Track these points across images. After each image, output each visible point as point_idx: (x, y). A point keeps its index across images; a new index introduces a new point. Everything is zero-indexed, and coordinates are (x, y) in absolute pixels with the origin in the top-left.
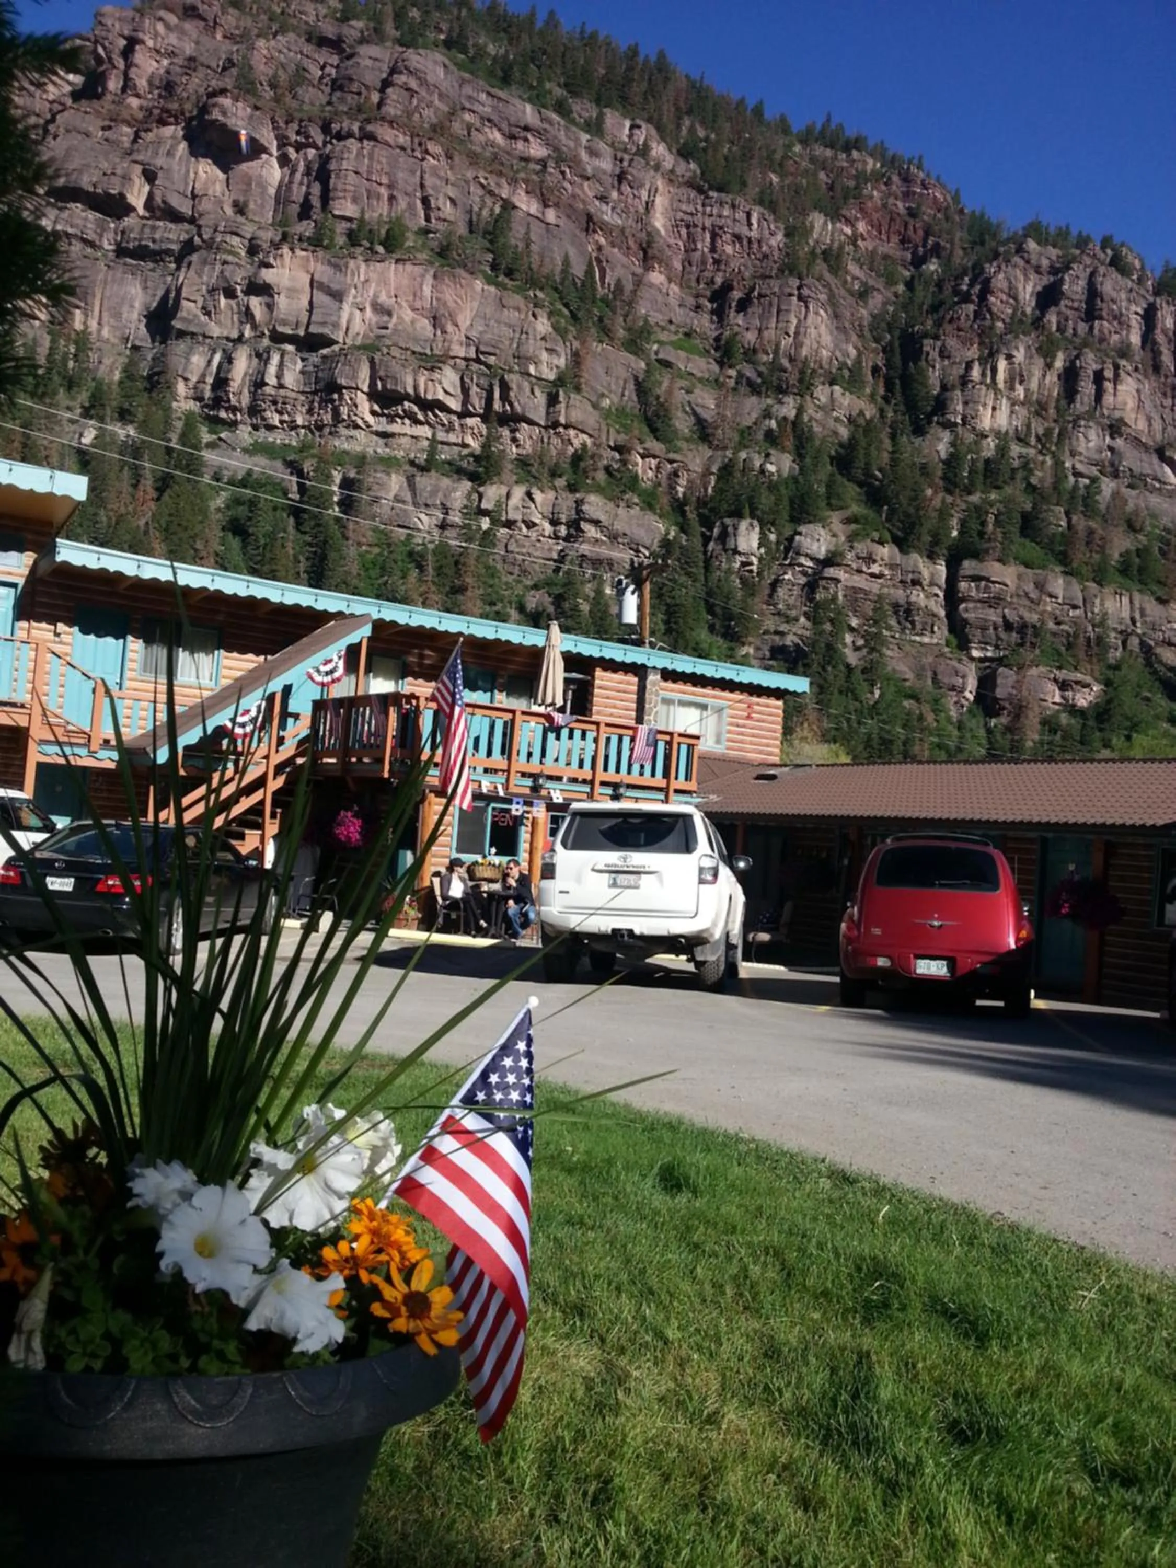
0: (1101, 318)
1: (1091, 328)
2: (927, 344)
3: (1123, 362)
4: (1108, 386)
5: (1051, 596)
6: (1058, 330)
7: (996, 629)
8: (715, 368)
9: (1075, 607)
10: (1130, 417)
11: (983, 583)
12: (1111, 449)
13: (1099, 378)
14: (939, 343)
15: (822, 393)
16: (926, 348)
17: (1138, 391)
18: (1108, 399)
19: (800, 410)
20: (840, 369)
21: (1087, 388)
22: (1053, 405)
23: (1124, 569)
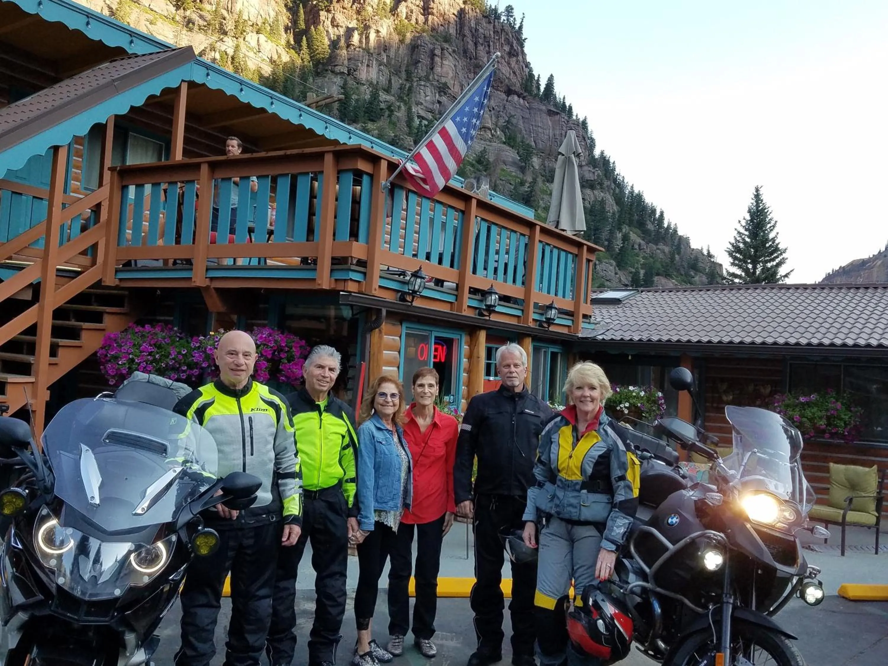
0: (433, 14)
1: (427, 20)
2: (323, 13)
3: (446, 46)
4: (437, 59)
6: (406, 18)
8: (173, 9)
10: (450, 83)
12: (439, 102)
13: (432, 55)
14: (330, 16)
15: (252, 38)
16: (322, 18)
17: (455, 66)
18: (438, 69)
19: (237, 48)
20: (264, 23)
21: (425, 60)
22: (403, 69)
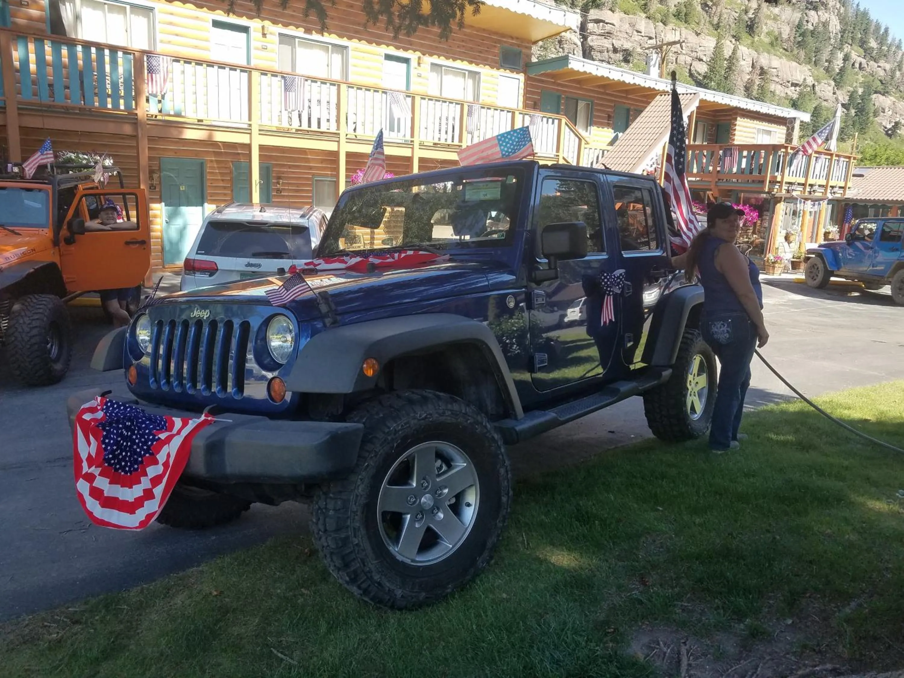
5: (638, 32)
7: (608, 52)
9: (650, 38)
11: (601, 24)
23: (677, 15)
